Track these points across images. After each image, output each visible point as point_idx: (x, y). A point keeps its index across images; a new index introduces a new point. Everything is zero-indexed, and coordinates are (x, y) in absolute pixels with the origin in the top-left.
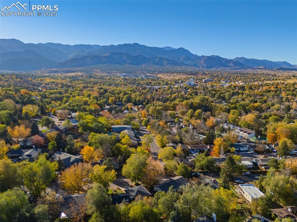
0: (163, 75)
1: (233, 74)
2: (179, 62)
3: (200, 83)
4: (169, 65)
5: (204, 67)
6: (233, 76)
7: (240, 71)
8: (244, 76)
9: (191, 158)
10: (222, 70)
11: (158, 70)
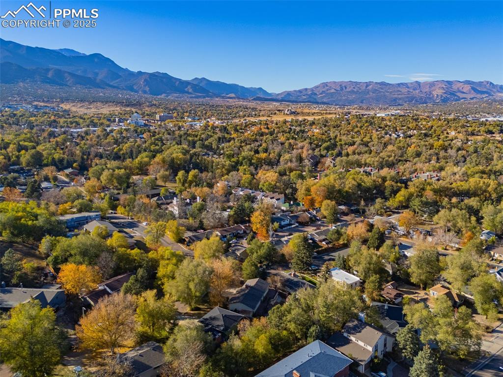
0: (74, 106)
1: (197, 106)
2: (98, 81)
3: (153, 121)
4: (79, 86)
5: (145, 92)
6: (199, 109)
7: (204, 100)
8: (215, 110)
9: (238, 250)
10: (177, 97)
11: (58, 95)
